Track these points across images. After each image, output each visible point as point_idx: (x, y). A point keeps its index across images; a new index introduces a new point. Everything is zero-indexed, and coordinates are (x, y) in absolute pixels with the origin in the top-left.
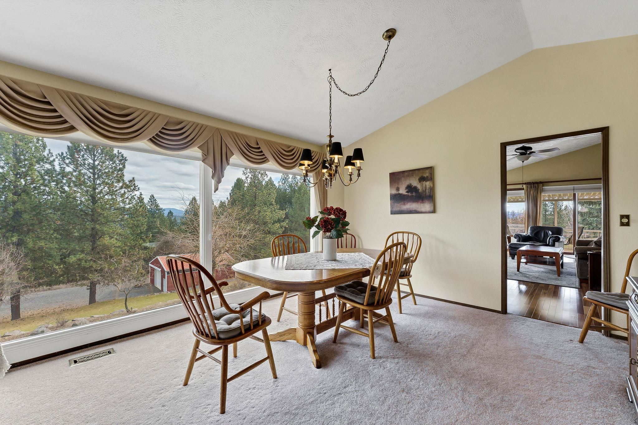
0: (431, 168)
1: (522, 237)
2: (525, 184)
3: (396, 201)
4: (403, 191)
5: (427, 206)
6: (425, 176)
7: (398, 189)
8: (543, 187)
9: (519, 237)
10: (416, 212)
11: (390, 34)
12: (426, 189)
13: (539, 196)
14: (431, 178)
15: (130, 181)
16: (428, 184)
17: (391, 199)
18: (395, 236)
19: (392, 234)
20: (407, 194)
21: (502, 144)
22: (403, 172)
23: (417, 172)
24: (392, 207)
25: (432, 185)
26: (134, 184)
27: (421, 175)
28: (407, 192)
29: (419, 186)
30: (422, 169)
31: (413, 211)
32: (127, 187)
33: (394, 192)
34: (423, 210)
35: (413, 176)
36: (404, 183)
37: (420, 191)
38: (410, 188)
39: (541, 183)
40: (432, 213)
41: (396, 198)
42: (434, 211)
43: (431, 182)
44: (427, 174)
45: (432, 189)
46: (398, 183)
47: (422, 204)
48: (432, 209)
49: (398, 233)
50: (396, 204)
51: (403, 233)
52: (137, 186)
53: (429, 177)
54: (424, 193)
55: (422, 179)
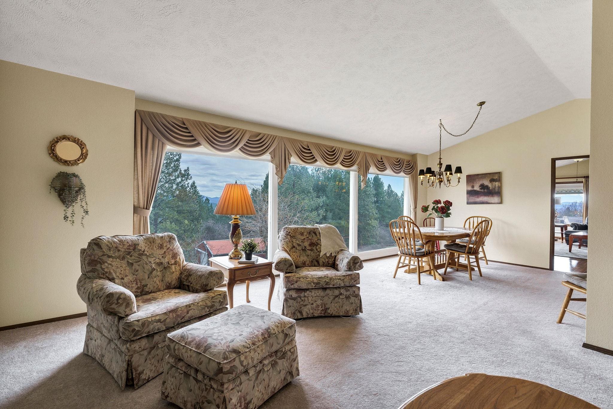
0: (499, 173)
1: (578, 226)
2: (584, 177)
3: (472, 195)
4: (477, 188)
5: (496, 199)
6: (495, 178)
7: (473, 187)
9: (576, 226)
10: (487, 203)
11: (482, 104)
12: (495, 187)
14: (499, 180)
15: (185, 171)
16: (497, 184)
17: (467, 193)
18: (472, 219)
19: (469, 218)
20: (480, 190)
21: (552, 159)
22: (478, 175)
23: (488, 175)
24: (468, 199)
25: (500, 185)
26: (188, 173)
27: (491, 177)
28: (481, 189)
29: (490, 185)
30: (492, 173)
31: (484, 202)
32: (183, 176)
33: (470, 188)
34: (493, 202)
35: (485, 178)
36: (478, 183)
37: (491, 188)
38: (483, 186)
40: (500, 204)
41: (471, 193)
42: (501, 203)
43: (499, 183)
44: (496, 177)
45: (500, 188)
46: (473, 183)
47: (492, 198)
48: (500, 201)
49: (473, 217)
50: (471, 197)
51: (478, 217)
52: (190, 175)
53: (498, 179)
54: (494, 190)
55: (492, 181)
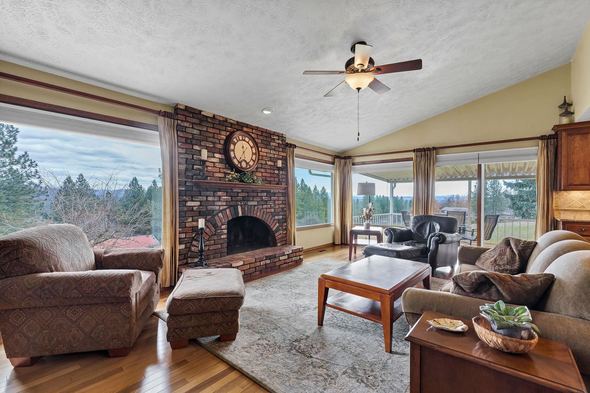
2: (414, 151)
8: (438, 156)
13: (432, 169)
39: (434, 148)
